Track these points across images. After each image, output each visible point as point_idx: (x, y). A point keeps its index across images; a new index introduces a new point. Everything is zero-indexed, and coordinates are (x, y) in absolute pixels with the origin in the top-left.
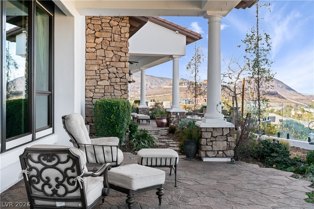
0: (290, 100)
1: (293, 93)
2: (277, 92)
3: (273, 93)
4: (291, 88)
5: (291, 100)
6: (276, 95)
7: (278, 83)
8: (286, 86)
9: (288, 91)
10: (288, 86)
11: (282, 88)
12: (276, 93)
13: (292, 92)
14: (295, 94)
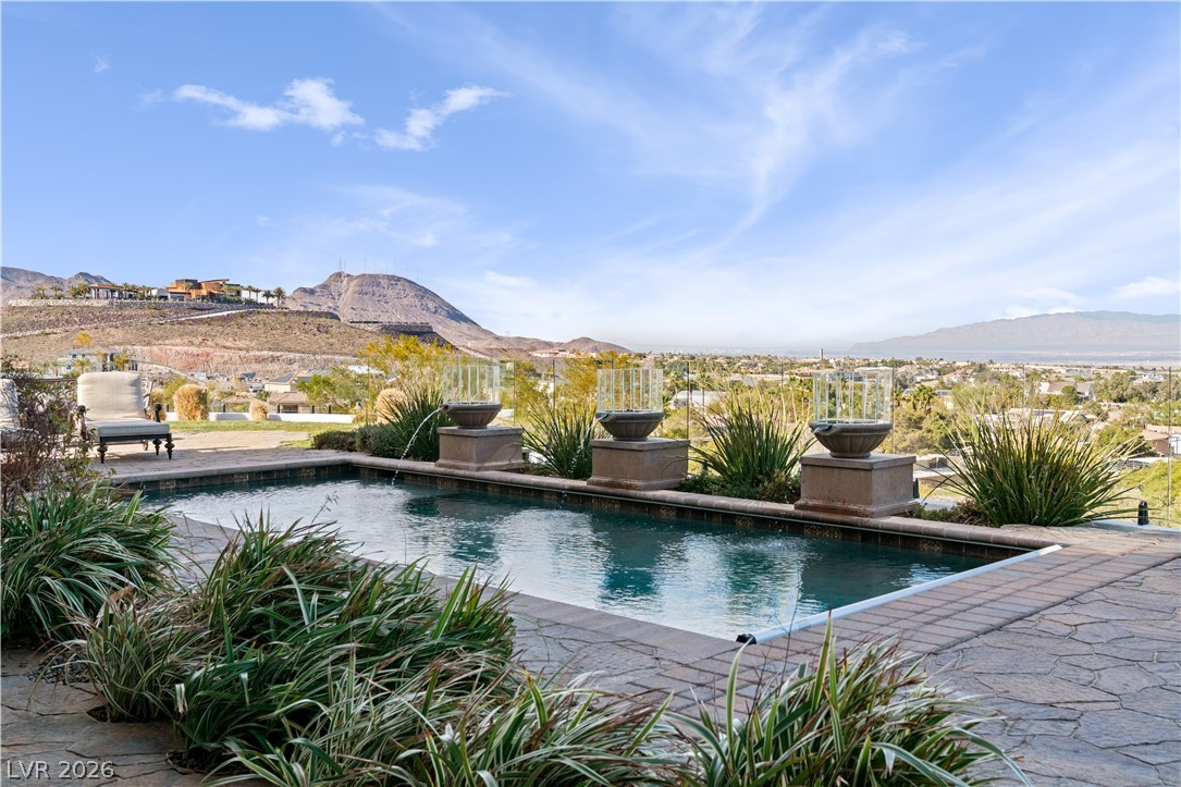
0: (468, 351)
1: (469, 329)
2: (430, 327)
3: (418, 330)
4: (462, 314)
5: (472, 353)
6: (428, 337)
7: (423, 297)
8: (449, 306)
9: (453, 323)
10: (453, 309)
11: (435, 312)
12: (426, 329)
13: (464, 325)
14: (474, 333)
